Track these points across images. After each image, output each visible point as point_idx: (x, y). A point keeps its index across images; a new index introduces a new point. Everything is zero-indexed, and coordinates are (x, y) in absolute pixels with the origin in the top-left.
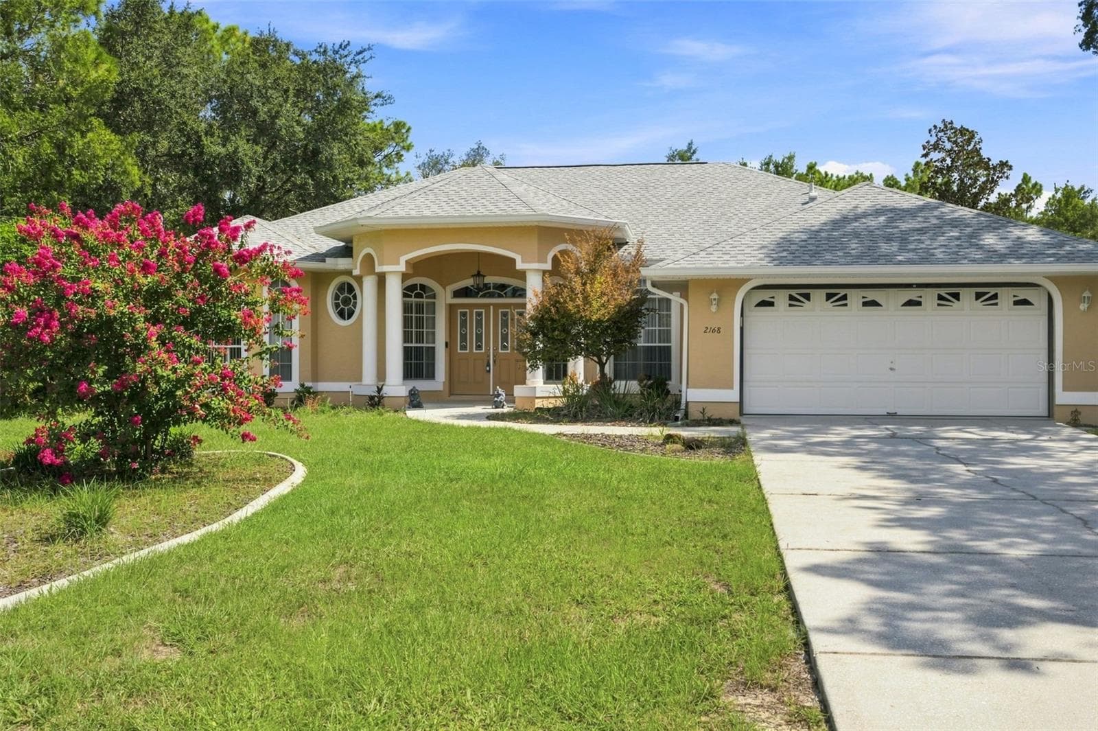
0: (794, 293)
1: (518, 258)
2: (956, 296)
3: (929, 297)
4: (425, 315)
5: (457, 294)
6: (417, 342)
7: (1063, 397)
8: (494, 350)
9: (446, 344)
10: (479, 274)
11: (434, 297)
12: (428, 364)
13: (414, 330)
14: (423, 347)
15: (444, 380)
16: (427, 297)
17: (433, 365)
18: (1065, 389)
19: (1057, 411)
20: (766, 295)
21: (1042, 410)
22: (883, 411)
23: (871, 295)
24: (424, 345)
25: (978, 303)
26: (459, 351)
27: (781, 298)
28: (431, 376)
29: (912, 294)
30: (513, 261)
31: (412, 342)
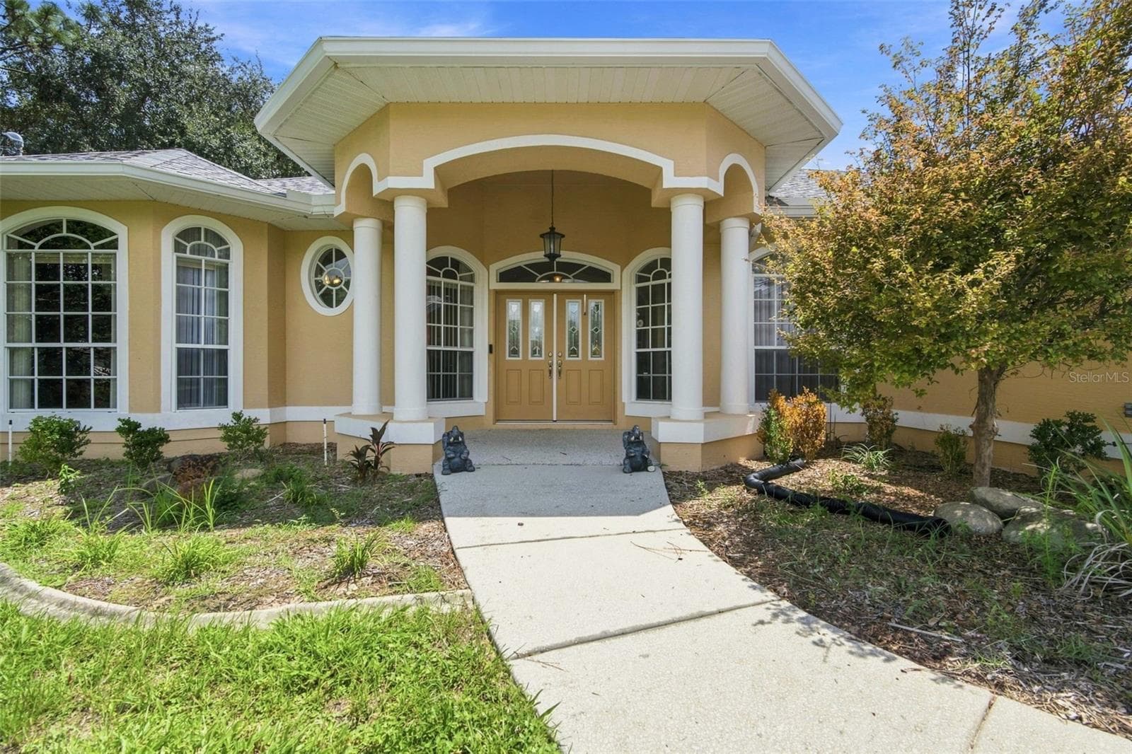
1: (667, 166)
4: (459, 305)
5: (505, 276)
6: (446, 344)
8: (558, 356)
9: (491, 347)
10: (552, 234)
11: (472, 279)
12: (462, 377)
13: (442, 325)
14: (456, 352)
15: (486, 400)
16: (461, 280)
17: (471, 378)
24: (458, 349)
26: (508, 358)
28: (468, 394)
30: (658, 171)
31: (439, 344)
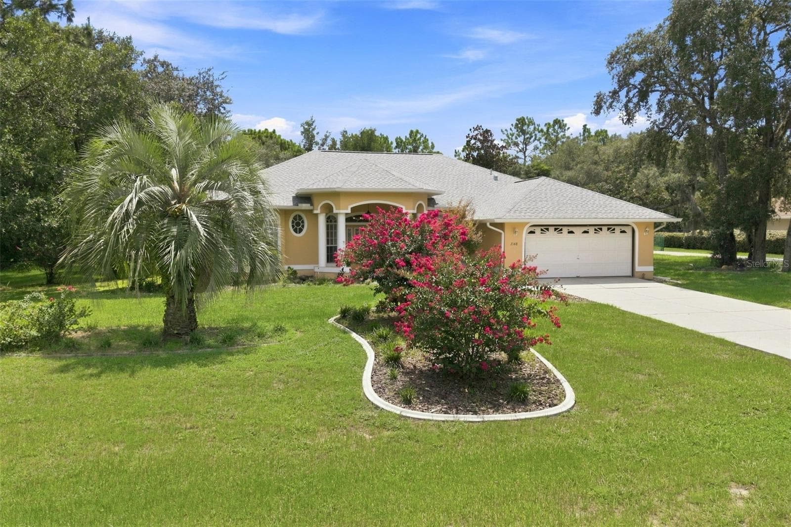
0: (543, 228)
1: (404, 208)
2: (601, 229)
3: (592, 230)
7: (638, 269)
18: (639, 265)
19: (635, 274)
20: (532, 229)
21: (630, 274)
22: (575, 276)
23: (571, 229)
25: (608, 232)
27: (538, 230)
29: (585, 229)
